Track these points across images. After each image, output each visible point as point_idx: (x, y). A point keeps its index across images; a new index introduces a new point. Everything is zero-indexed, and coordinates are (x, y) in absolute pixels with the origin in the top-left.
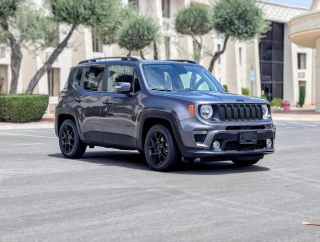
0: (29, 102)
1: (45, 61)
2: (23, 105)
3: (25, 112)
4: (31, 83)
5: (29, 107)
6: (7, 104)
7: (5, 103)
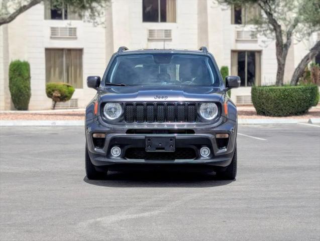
0: (287, 93)
1: (311, 47)
2: (280, 98)
3: (282, 105)
4: (295, 73)
5: (287, 99)
6: (264, 96)
7: (262, 95)
